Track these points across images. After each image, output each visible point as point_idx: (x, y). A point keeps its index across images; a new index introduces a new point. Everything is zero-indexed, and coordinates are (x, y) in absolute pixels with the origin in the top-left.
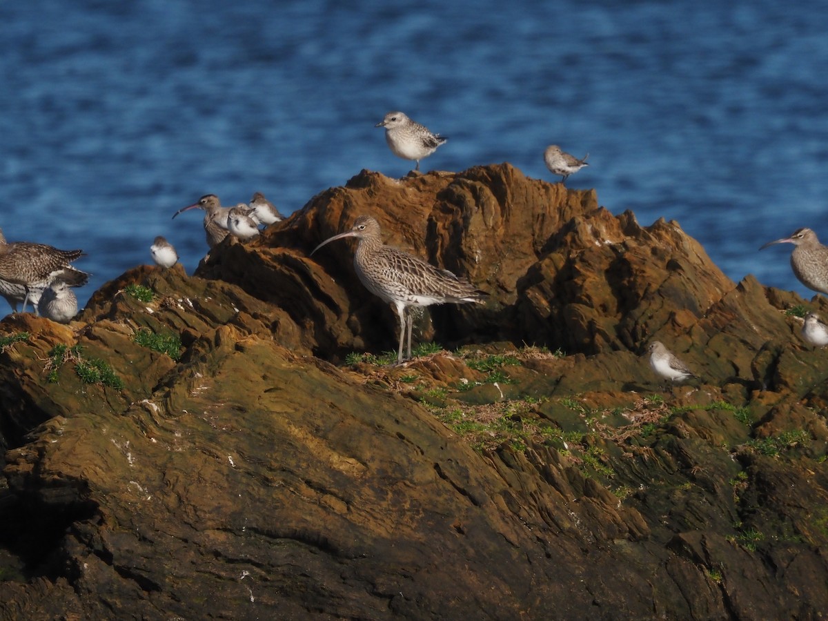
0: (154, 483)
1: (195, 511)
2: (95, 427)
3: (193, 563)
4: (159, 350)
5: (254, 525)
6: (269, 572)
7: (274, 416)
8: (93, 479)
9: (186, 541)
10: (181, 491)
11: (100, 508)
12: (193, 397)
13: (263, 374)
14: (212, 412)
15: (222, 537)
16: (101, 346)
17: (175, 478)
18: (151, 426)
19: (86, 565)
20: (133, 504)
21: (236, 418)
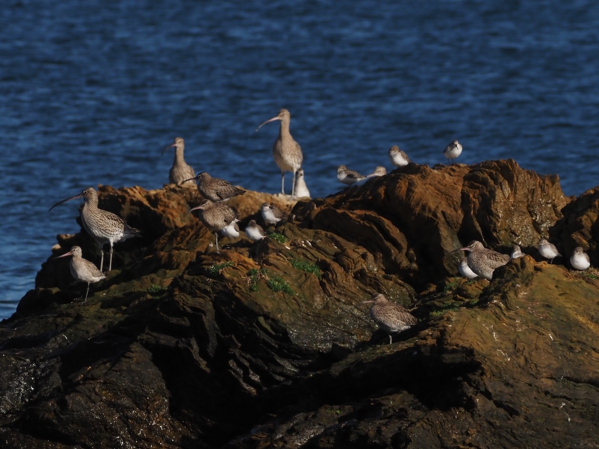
0: (510, 351)
1: (536, 367)
2: (473, 317)
3: (535, 398)
5: (569, 376)
6: (574, 403)
7: (568, 310)
8: (476, 348)
9: (530, 385)
10: (527, 356)
11: (482, 366)
12: (519, 299)
13: (555, 285)
14: (533, 308)
15: (549, 382)
17: (523, 347)
18: (502, 316)
19: (477, 400)
20: (501, 363)
21: (547, 311)
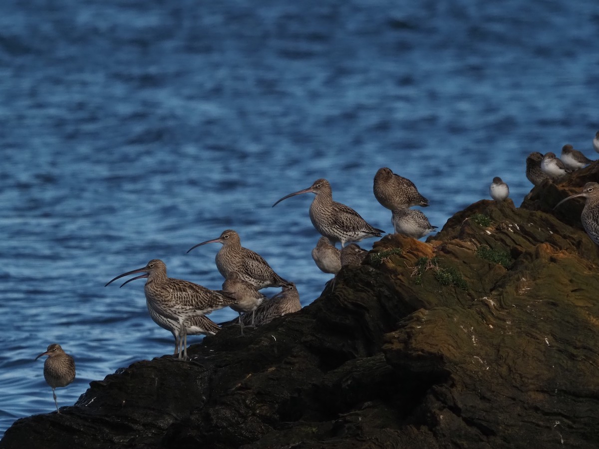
0: (491, 358)
1: (521, 378)
2: (449, 317)
3: (519, 415)
4: (495, 262)
5: (564, 388)
6: (574, 422)
7: (578, 309)
8: (446, 353)
9: (514, 399)
10: (511, 363)
11: (452, 375)
12: (519, 295)
13: (570, 278)
14: (533, 306)
15: (540, 396)
16: (453, 258)
17: (507, 354)
18: (489, 316)
19: (441, 417)
20: (477, 372)
21: (551, 310)
